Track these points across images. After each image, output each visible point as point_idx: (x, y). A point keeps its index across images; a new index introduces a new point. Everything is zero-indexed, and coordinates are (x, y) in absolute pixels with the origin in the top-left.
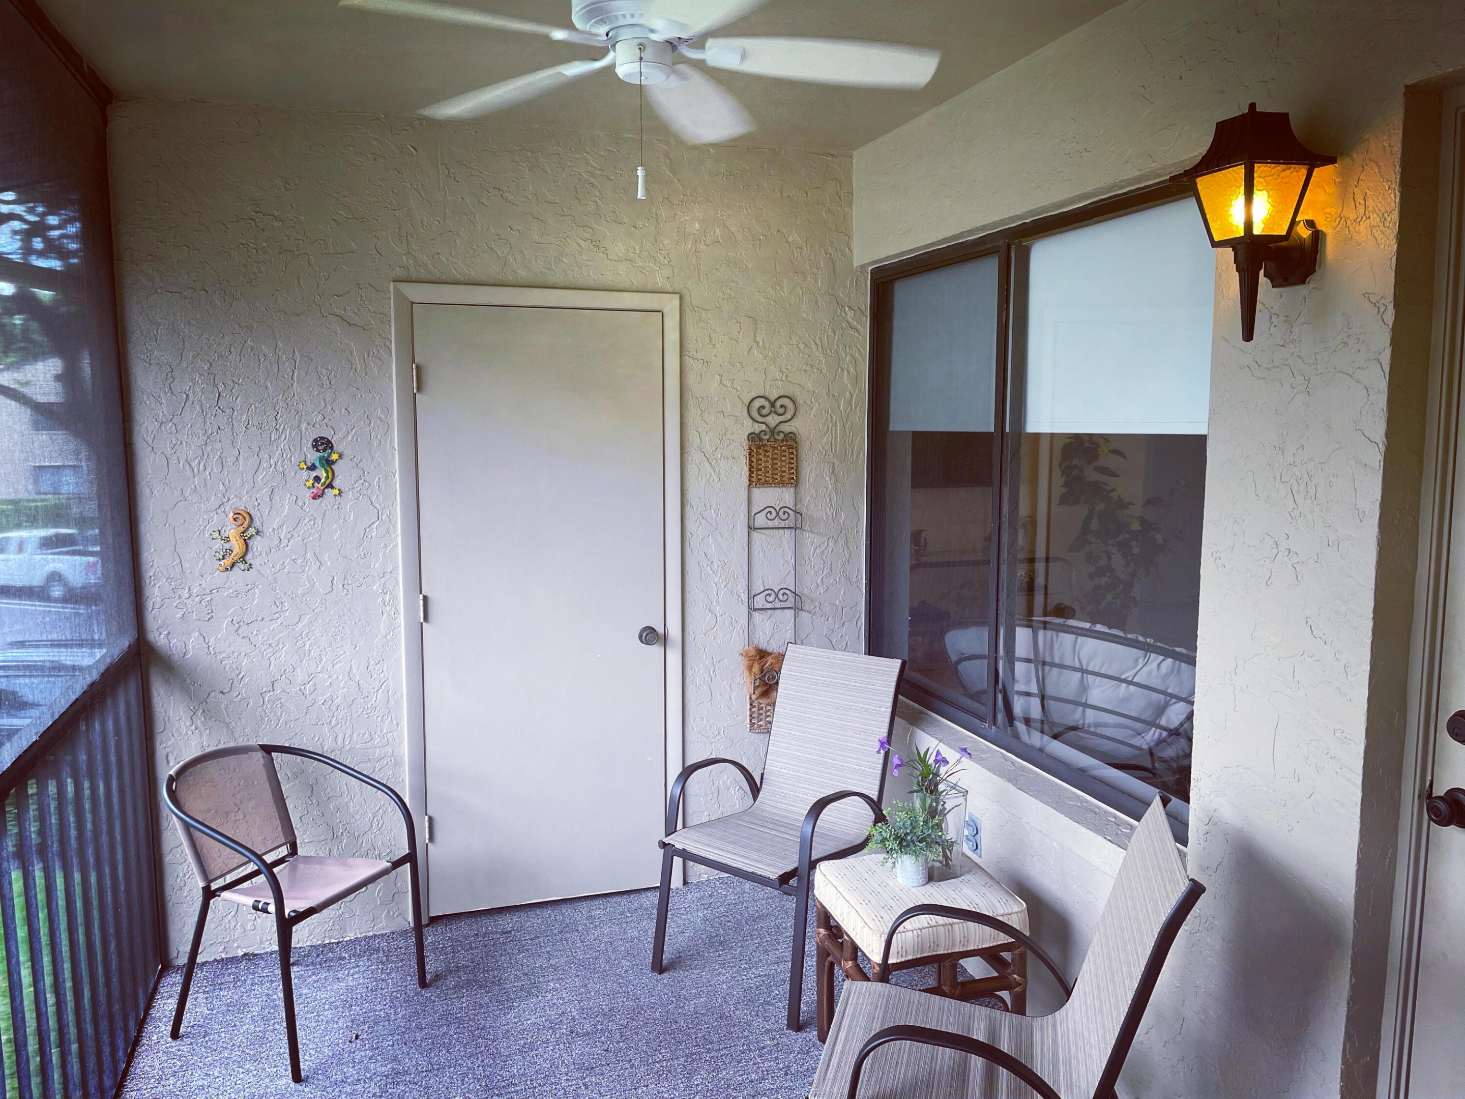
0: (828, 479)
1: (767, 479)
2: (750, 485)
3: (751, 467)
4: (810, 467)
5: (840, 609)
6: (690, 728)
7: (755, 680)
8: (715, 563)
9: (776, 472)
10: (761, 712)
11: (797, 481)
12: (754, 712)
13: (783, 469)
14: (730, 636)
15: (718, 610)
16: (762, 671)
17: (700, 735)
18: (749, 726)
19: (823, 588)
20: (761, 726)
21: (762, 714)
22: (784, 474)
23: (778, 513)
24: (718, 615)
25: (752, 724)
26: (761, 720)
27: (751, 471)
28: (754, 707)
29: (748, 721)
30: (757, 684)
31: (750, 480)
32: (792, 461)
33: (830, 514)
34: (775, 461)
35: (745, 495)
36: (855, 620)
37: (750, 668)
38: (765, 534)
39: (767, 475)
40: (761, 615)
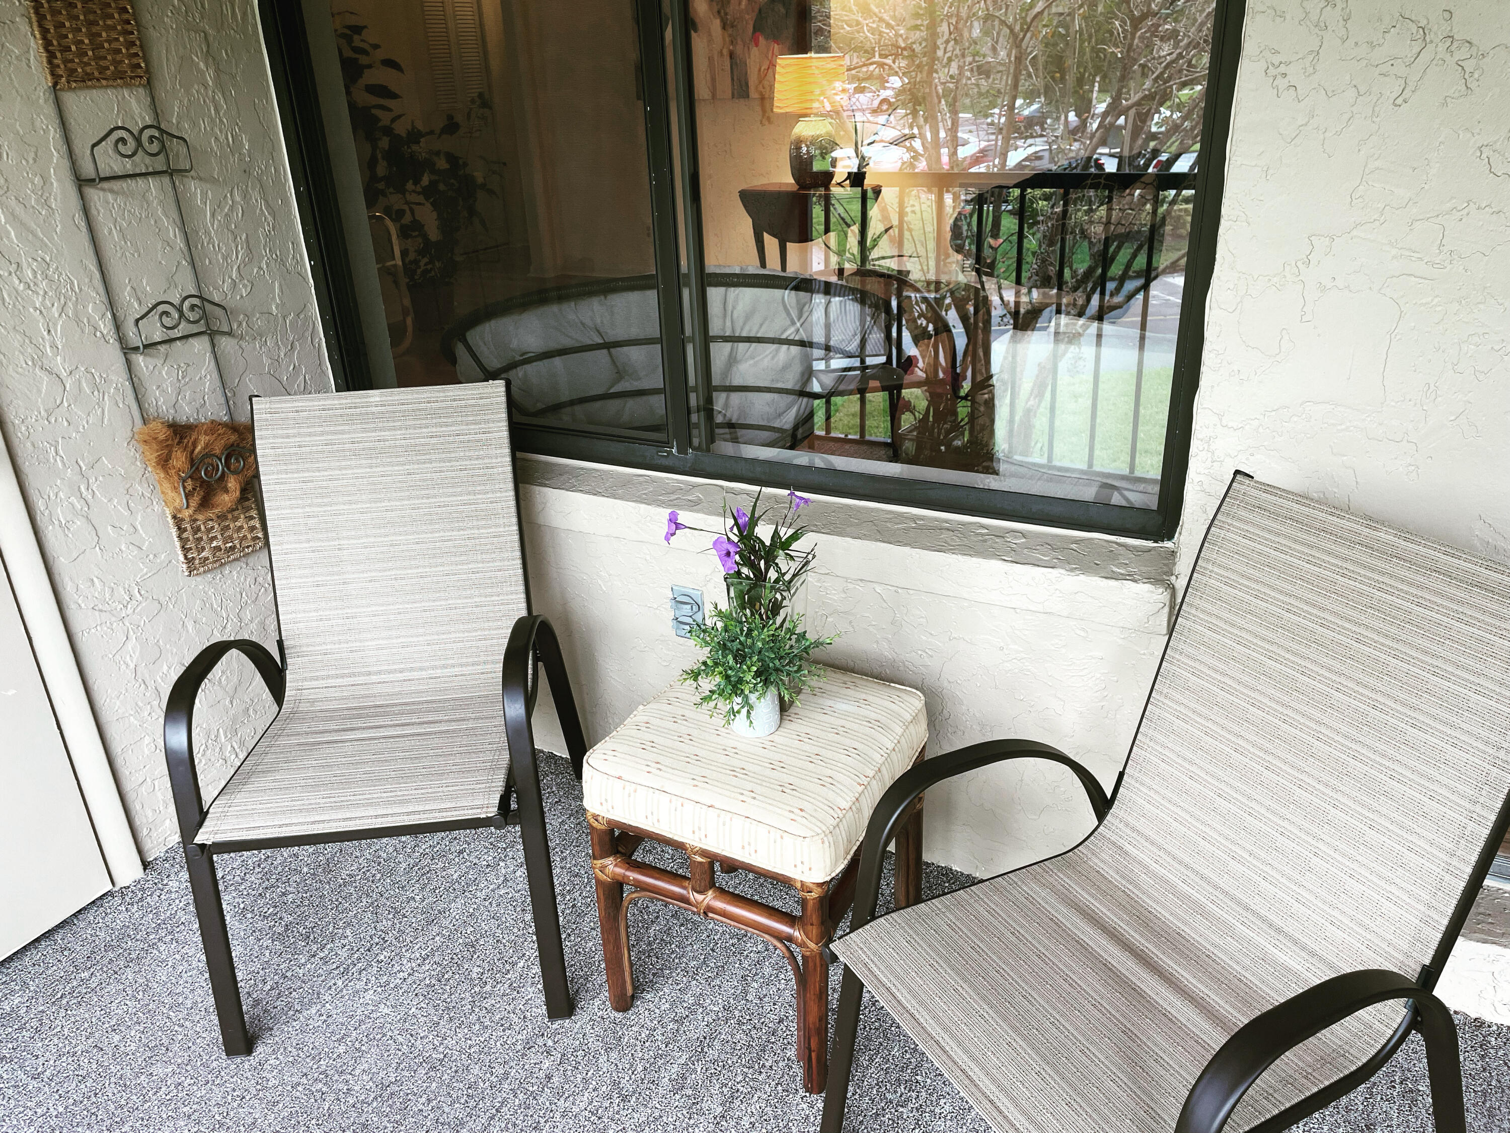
0: (202, 65)
1: (88, 69)
2: (55, 84)
3: (47, 44)
4: (164, 39)
5: (281, 320)
6: (73, 606)
7: (184, 481)
8: (25, 265)
9: (102, 52)
10: (199, 535)
11: (147, 71)
12: (187, 539)
13: (115, 45)
14: (99, 412)
15: (60, 364)
16: (192, 462)
17: (97, 613)
18: (185, 566)
19: (245, 286)
20: (207, 559)
21: (201, 538)
22: (119, 57)
23: (138, 140)
24: (64, 374)
25: (189, 561)
26: (203, 549)
27: (51, 56)
28: (185, 530)
29: (182, 558)
30: (189, 488)
31: (53, 74)
32: (129, 27)
33: (222, 138)
34: (95, 29)
35: (50, 109)
36: (308, 334)
37: (164, 463)
38: (111, 191)
39: (86, 59)
40: (149, 359)
